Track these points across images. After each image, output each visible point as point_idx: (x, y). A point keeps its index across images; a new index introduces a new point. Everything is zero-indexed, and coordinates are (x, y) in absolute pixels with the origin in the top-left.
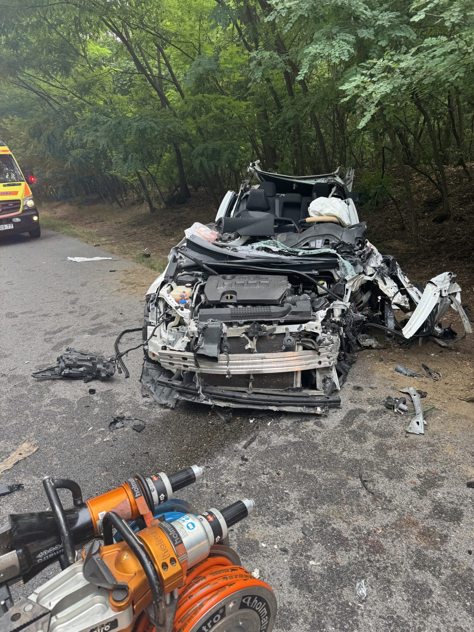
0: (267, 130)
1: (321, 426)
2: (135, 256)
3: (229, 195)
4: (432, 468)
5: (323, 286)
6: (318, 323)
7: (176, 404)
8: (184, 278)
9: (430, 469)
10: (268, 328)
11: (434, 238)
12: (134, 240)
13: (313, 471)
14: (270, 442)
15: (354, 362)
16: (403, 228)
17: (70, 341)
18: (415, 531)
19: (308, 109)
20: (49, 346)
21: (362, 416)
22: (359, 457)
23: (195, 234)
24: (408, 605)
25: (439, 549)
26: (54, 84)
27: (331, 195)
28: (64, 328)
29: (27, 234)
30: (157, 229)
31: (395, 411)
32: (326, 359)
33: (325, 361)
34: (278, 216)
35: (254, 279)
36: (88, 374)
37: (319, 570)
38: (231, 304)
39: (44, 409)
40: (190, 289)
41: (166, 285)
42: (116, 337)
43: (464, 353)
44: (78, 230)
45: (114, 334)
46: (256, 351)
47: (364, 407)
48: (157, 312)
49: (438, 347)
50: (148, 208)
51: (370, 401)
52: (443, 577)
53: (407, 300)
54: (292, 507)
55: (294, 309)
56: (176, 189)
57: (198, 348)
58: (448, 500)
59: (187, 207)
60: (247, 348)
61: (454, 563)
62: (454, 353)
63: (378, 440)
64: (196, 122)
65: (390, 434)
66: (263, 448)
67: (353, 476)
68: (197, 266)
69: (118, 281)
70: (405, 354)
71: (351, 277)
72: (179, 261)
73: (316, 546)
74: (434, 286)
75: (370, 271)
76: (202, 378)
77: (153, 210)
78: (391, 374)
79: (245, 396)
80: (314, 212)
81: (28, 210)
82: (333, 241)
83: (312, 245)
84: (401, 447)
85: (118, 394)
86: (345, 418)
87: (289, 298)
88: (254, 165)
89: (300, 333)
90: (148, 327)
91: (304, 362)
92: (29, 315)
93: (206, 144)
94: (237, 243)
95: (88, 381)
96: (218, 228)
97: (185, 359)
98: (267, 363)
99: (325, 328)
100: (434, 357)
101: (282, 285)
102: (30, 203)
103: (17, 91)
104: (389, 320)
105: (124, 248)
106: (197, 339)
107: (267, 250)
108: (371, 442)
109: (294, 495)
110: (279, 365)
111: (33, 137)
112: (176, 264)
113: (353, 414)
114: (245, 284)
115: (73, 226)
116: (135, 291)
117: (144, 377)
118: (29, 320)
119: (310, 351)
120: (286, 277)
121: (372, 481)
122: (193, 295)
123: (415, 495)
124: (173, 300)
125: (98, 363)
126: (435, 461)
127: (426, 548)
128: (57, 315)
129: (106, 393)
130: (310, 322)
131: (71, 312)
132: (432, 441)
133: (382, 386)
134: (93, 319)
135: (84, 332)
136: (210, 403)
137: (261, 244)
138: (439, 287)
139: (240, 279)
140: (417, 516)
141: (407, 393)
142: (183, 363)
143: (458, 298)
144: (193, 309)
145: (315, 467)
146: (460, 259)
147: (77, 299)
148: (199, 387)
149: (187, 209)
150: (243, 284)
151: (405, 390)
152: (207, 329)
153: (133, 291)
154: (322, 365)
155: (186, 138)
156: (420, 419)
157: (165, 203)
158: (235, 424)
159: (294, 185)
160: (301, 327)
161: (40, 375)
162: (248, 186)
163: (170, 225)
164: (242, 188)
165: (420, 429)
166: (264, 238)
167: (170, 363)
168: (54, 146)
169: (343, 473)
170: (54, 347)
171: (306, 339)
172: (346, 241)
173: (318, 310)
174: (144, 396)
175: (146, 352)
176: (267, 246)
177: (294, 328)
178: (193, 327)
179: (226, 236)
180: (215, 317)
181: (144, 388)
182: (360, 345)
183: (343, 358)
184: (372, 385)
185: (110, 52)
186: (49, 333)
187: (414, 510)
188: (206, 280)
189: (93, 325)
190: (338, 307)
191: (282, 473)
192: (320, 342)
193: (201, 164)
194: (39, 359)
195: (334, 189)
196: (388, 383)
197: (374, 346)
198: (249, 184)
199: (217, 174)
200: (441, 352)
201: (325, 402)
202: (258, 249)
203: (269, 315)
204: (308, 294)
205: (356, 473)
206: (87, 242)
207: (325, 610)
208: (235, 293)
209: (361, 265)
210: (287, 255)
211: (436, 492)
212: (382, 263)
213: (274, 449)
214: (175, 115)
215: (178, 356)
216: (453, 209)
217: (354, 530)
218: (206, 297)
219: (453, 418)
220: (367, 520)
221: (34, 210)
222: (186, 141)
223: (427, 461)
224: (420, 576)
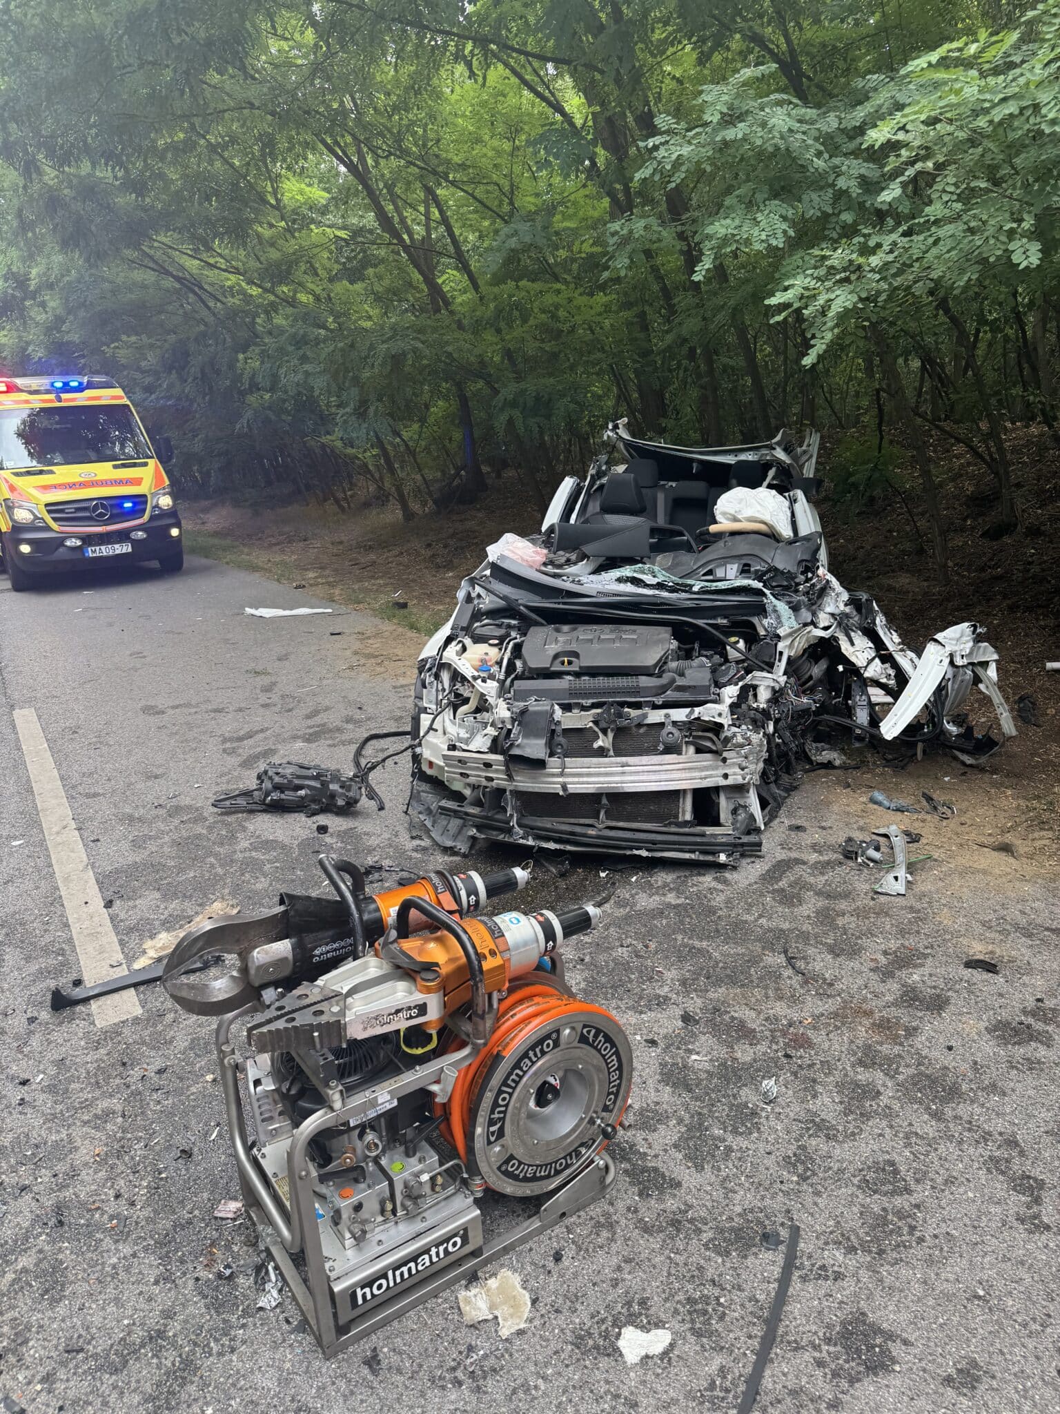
0: (646, 353)
1: (725, 882)
2: (377, 606)
3: (568, 484)
4: (911, 941)
5: (737, 647)
6: (724, 708)
7: (471, 848)
8: (486, 631)
9: (907, 943)
10: (634, 713)
11: (982, 569)
12: (373, 577)
13: (705, 944)
14: (634, 904)
15: (796, 788)
16: (921, 551)
17: (271, 752)
18: (867, 1022)
19: (721, 317)
20: (233, 761)
21: (799, 870)
22: (786, 926)
23: (506, 553)
24: (840, 1108)
25: (901, 1044)
26: (212, 261)
27: (765, 484)
28: (257, 732)
29: (155, 564)
30: (418, 554)
31: (859, 860)
32: (738, 770)
33: (735, 774)
34: (661, 521)
35: (612, 631)
36: (314, 801)
37: (707, 1066)
38: (568, 673)
39: (239, 856)
40: (496, 650)
41: (454, 643)
42: (354, 748)
43: (1007, 776)
44: (260, 557)
45: (350, 742)
46: (611, 753)
47: (805, 857)
48: (437, 690)
49: (959, 766)
50: (399, 514)
51: (815, 847)
52: (901, 1077)
53: (892, 672)
54: (666, 989)
55: (680, 682)
56: (458, 474)
57: (512, 745)
58: (929, 983)
59: (479, 510)
60: (596, 745)
61: (921, 1060)
62: (987, 775)
63: (821, 903)
64: (502, 340)
65: (846, 895)
66: (622, 912)
67: (774, 951)
68: (509, 610)
69: (348, 653)
70: (895, 776)
71: (789, 631)
72: (476, 602)
73: (703, 1038)
74: (940, 647)
75: (823, 619)
76: (517, 799)
77: (409, 515)
78: (862, 807)
79: (591, 832)
80: (724, 514)
81: (162, 514)
82: (757, 567)
83: (720, 573)
84: (860, 913)
85: (367, 834)
86: (768, 871)
87: (673, 665)
88: (616, 427)
89: (690, 722)
90: (423, 716)
91: (697, 774)
92: (186, 710)
93: (523, 385)
94: (580, 570)
95: (314, 814)
96: (547, 544)
97: (488, 765)
98: (631, 773)
99: (738, 719)
100: (949, 782)
101: (661, 641)
102: (166, 502)
103: (139, 275)
104: (858, 710)
105: (354, 591)
106: (510, 731)
107: (635, 581)
108: (810, 905)
109: (671, 975)
110: (653, 777)
111: (169, 369)
112: (471, 606)
113: (782, 867)
114: (595, 641)
115: (246, 550)
116: (382, 669)
117: (414, 803)
118: (189, 718)
119: (708, 756)
120: (669, 629)
121: (804, 958)
122: (502, 659)
123: (876, 977)
124: (468, 665)
125: (332, 782)
126: (918, 932)
127: (881, 1044)
128: (240, 710)
129: (345, 832)
130: (709, 705)
131: (265, 706)
132: (918, 906)
133: (841, 825)
134: (308, 717)
135: (295, 738)
136: (530, 842)
137: (627, 571)
138: (948, 649)
139: (585, 633)
140: (873, 1004)
141: (886, 836)
142: (484, 774)
143: (992, 672)
144: (502, 683)
145: (709, 938)
146: (1029, 609)
147: (274, 684)
148: (512, 816)
149: (480, 515)
150: (591, 641)
151: (882, 831)
152: (527, 715)
153: (379, 669)
154: (730, 782)
155: (481, 370)
156: (902, 872)
157: (435, 502)
158: (573, 879)
159: (695, 465)
160: (692, 712)
161: (228, 803)
162: (604, 468)
163: (445, 546)
164: (592, 471)
165: (900, 887)
166: (631, 561)
167: (462, 774)
168: (211, 388)
169: (758, 947)
170: (244, 762)
171: (700, 734)
172: (780, 566)
173: (724, 685)
174: (413, 838)
175: (416, 759)
176: (635, 575)
177: (680, 715)
178: (502, 711)
179: (562, 556)
180: (541, 694)
181: (412, 826)
182: (810, 761)
183: (773, 778)
184: (824, 824)
185: (327, 195)
186: (231, 740)
187: (869, 996)
188: (525, 634)
189: (310, 727)
190: (766, 683)
191: (653, 945)
192: (727, 740)
193: (511, 422)
194: (219, 780)
195: (771, 473)
196: (853, 821)
197: (837, 763)
198: (606, 463)
199: (543, 443)
200: (964, 774)
201: (735, 845)
202: (620, 580)
203: (637, 691)
204: (706, 656)
205: (779, 947)
206: (278, 580)
207: (710, 1111)
208: (576, 655)
209: (808, 610)
210: (672, 590)
211: (911, 974)
212: (846, 605)
213: (640, 914)
214: (460, 326)
215: (476, 760)
216: (1023, 511)
217: (767, 1019)
218: (525, 663)
219: (961, 874)
220: (789, 1007)
221: (172, 516)
222: (481, 377)
223: (902, 933)
224: (863, 1076)
